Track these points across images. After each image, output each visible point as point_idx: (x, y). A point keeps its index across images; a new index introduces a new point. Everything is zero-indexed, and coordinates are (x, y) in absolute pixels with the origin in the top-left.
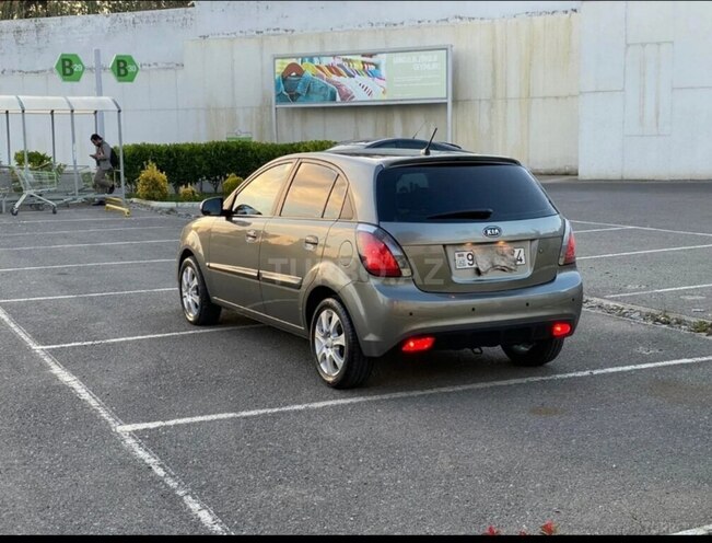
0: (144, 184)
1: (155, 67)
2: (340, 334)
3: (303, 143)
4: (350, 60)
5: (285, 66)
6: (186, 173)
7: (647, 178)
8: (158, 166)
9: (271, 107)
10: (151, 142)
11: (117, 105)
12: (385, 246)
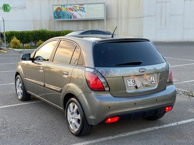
0: (12, 43)
1: (17, 8)
2: (78, 114)
3: (62, 31)
4: (76, 7)
5: (56, 8)
6: (26, 40)
7: (162, 41)
8: (17, 38)
9: (52, 20)
10: (15, 31)
11: (3, 19)
12: (97, 77)
